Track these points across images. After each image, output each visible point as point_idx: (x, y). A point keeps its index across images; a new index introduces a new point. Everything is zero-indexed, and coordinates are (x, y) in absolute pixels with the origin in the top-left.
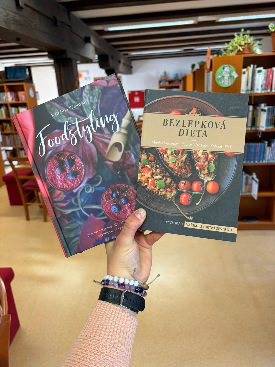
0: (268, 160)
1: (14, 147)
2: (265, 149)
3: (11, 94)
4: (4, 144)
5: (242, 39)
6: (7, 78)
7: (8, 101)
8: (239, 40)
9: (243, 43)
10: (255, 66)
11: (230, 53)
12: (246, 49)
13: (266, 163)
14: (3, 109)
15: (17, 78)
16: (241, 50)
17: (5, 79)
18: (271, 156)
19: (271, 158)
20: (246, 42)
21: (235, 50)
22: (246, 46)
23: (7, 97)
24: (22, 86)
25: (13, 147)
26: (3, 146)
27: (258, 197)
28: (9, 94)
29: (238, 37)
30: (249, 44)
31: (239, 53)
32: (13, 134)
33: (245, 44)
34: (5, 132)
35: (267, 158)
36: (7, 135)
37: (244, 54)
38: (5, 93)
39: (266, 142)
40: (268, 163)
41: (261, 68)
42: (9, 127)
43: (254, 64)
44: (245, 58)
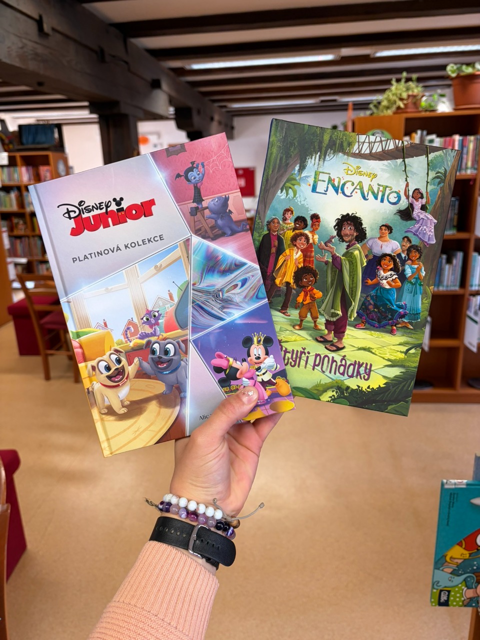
0: (447, 286)
1: (30, 259)
2: (443, 267)
3: (27, 170)
4: (13, 253)
5: (404, 89)
6: (22, 144)
7: (23, 182)
8: (399, 90)
9: (405, 95)
10: (425, 133)
11: (385, 111)
12: (410, 105)
13: (443, 291)
14: (13, 195)
15: (38, 143)
16: (402, 106)
17: (18, 145)
18: (451, 279)
19: (451, 282)
20: (410, 93)
21: (392, 107)
22: (410, 100)
23: (20, 175)
24: (47, 157)
25: (28, 258)
26: (10, 256)
27: (431, 348)
28: (24, 169)
29: (397, 86)
30: (414, 96)
31: (400, 111)
32: (28, 237)
33: (409, 96)
34: (16, 233)
35: (445, 283)
36: (19, 237)
37: (407, 112)
38: (18, 169)
39: (444, 257)
40: (447, 291)
41: (433, 137)
42: (22, 225)
43: (422, 130)
44: (407, 120)
